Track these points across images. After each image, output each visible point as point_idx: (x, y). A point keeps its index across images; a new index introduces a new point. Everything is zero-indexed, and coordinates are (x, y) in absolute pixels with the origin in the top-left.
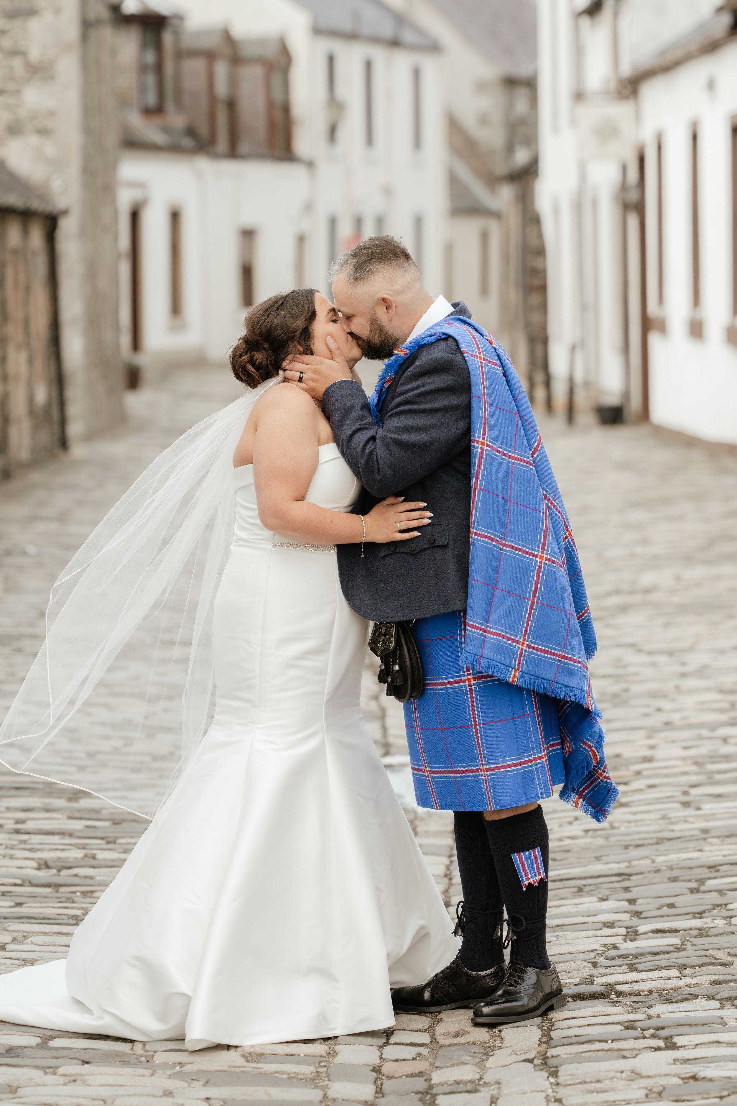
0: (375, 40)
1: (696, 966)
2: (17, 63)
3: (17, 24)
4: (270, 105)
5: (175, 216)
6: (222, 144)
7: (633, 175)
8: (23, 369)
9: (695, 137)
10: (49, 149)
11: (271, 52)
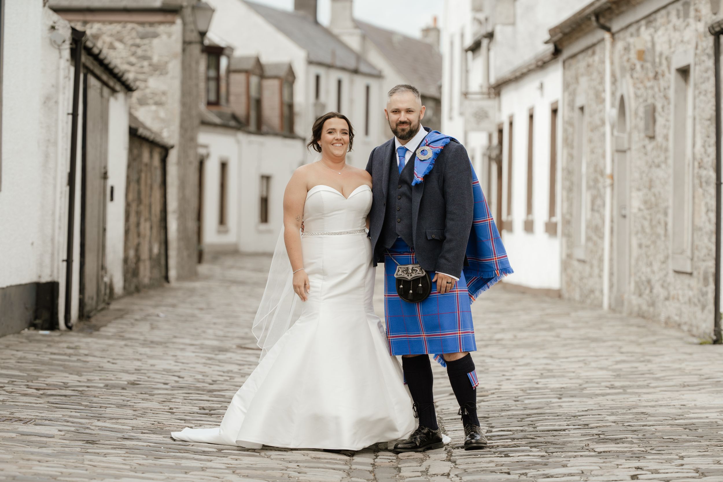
0: (343, 69)
1: (519, 439)
2: (146, 63)
3: (146, 41)
4: (282, 103)
5: (224, 166)
6: (252, 127)
7: (495, 141)
8: (148, 232)
9: (531, 117)
10: (162, 114)
11: (283, 73)
